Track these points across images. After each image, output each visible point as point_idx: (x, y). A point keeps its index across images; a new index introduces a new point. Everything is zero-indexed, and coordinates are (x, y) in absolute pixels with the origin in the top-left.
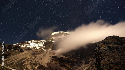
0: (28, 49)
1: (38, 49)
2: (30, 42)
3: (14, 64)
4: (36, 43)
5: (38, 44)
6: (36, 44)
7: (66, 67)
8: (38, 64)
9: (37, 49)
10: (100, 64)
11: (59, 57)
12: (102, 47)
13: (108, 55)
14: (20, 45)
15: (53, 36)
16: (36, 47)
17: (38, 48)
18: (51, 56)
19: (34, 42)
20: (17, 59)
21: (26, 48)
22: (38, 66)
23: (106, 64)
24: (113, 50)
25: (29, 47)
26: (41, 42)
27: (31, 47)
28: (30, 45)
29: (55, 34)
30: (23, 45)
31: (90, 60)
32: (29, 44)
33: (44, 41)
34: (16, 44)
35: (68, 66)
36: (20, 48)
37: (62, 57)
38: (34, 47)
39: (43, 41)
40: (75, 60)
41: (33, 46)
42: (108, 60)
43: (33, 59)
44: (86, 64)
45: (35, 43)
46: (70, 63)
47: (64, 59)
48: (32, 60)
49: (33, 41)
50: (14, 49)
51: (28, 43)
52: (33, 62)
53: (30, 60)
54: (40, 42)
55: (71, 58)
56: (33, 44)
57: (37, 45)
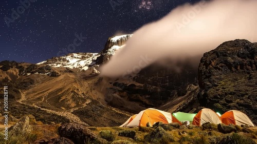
0: (66, 71)
1: (85, 70)
2: (68, 58)
3: (43, 99)
4: (80, 58)
5: (85, 61)
6: (80, 62)
7: (142, 102)
8: (88, 98)
9: (83, 70)
10: (206, 95)
11: (128, 85)
12: (213, 63)
13: (223, 79)
14: (50, 65)
15: (114, 44)
16: (81, 67)
17: (86, 68)
18: (111, 83)
19: (78, 58)
20: (48, 90)
21: (62, 70)
22: (88, 101)
23: (219, 95)
24: (233, 69)
25: (68, 66)
26: (91, 58)
27: (71, 67)
28: (69, 63)
29: (118, 41)
30: (55, 64)
31: (188, 87)
32: (68, 61)
33: (96, 54)
34: (43, 62)
35: (144, 100)
36: (50, 69)
37: (133, 85)
38: (78, 67)
39: (94, 54)
40: (159, 90)
41: (75, 66)
42: (223, 88)
43: (78, 90)
44: (179, 95)
45: (79, 60)
46: (149, 95)
47: (137, 88)
48: (75, 91)
49: (75, 55)
50: (39, 73)
51: (64, 60)
52: (78, 94)
53: (72, 92)
54: (88, 57)
55: (150, 86)
56: (75, 60)
57: (83, 63)
